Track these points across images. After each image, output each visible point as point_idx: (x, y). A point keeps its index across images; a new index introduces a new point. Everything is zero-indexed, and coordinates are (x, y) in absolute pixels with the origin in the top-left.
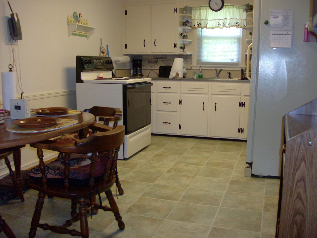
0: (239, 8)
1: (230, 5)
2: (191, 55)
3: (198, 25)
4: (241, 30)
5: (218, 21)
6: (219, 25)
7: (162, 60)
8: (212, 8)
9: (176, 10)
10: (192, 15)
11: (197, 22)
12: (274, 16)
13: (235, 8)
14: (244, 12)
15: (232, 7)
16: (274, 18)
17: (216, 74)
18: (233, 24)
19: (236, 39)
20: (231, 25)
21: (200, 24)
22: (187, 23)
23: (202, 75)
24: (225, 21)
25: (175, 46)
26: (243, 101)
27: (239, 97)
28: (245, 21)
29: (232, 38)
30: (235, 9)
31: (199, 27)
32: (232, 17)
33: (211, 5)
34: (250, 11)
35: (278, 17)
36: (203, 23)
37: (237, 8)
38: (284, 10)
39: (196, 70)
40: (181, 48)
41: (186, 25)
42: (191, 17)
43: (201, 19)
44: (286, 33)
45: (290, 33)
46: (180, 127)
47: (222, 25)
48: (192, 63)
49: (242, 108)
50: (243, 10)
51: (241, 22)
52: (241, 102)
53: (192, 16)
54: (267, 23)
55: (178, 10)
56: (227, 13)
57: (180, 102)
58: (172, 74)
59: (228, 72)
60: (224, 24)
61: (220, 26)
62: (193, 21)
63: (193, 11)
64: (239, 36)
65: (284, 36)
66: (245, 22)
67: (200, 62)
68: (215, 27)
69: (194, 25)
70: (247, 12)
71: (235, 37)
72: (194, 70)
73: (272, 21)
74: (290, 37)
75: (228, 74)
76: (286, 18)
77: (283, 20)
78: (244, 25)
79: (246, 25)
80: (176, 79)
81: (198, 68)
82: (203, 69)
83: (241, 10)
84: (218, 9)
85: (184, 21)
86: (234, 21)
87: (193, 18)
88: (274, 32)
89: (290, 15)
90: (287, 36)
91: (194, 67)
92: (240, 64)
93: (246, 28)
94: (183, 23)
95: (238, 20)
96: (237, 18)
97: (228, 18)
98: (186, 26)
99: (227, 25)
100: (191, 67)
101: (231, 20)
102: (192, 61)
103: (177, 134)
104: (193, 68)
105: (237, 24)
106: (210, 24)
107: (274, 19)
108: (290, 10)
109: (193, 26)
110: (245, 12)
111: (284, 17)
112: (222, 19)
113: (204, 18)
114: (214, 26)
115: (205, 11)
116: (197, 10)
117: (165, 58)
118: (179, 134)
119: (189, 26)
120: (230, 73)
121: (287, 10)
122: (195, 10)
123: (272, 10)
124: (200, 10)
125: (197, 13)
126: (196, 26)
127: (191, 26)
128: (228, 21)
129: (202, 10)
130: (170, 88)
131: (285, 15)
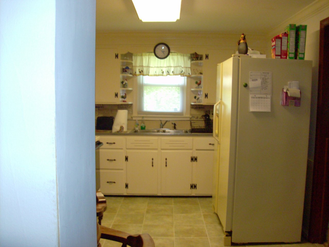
0: (184, 56)
1: (174, 52)
2: (131, 105)
3: (140, 72)
4: (185, 79)
5: (161, 69)
6: (162, 73)
7: (99, 110)
8: (158, 55)
9: (117, 56)
10: (132, 60)
11: (139, 70)
12: (253, 79)
13: (179, 55)
14: (188, 59)
15: (176, 54)
16: (253, 80)
17: (161, 125)
18: (178, 72)
19: (180, 88)
20: (175, 73)
21: (142, 71)
22: (127, 70)
23: (145, 127)
24: (169, 69)
25: (116, 95)
26: (195, 155)
27: (191, 151)
28: (190, 69)
29: (176, 86)
30: (179, 57)
31: (141, 75)
32: (176, 65)
33: (156, 52)
34: (196, 60)
35: (257, 80)
36: (145, 70)
37: (181, 56)
38: (262, 73)
39: (138, 120)
40: (123, 97)
41: (126, 71)
42: (132, 64)
43: (142, 66)
44: (265, 96)
45: (269, 96)
46: (127, 186)
47: (166, 73)
48: (132, 113)
49: (195, 163)
50: (188, 58)
51: (186, 71)
52: (193, 157)
53: (133, 62)
54: (246, 86)
55: (119, 56)
56: (171, 61)
57: (127, 159)
58: (116, 128)
59: (173, 123)
60: (168, 72)
61: (164, 74)
62: (134, 68)
63: (133, 57)
64: (182, 84)
65: (263, 99)
66: (189, 71)
67: (141, 112)
68: (159, 75)
69: (136, 73)
70: (192, 60)
71: (179, 86)
72: (135, 120)
73: (251, 84)
74: (269, 101)
75: (173, 125)
76: (264, 81)
77: (262, 83)
78: (189, 74)
79: (190, 74)
80: (120, 133)
81: (141, 119)
82: (145, 119)
83: (186, 58)
84: (163, 57)
85: (124, 67)
86: (179, 70)
87: (134, 65)
88: (253, 95)
89: (268, 78)
90: (266, 99)
91: (135, 117)
92: (184, 114)
93: (190, 77)
94: (123, 69)
95: (182, 68)
96: (181, 66)
97: (172, 65)
98: (126, 73)
99: (171, 73)
100: (132, 118)
101: (176, 68)
102: (132, 110)
103: (123, 194)
104: (134, 119)
105: (182, 73)
106: (152, 71)
107: (253, 82)
108: (268, 73)
109: (134, 73)
110: (190, 60)
111: (263, 80)
112: (166, 66)
113: (147, 65)
114: (157, 74)
115: (147, 57)
116: (139, 56)
117: (102, 107)
118: (125, 194)
119: (130, 73)
120: (175, 124)
121: (265, 73)
122: (136, 56)
123: (251, 73)
124: (142, 55)
125: (139, 58)
126: (138, 73)
127: (132, 73)
128: (172, 69)
129: (144, 56)
130: (114, 143)
131: (264, 78)
